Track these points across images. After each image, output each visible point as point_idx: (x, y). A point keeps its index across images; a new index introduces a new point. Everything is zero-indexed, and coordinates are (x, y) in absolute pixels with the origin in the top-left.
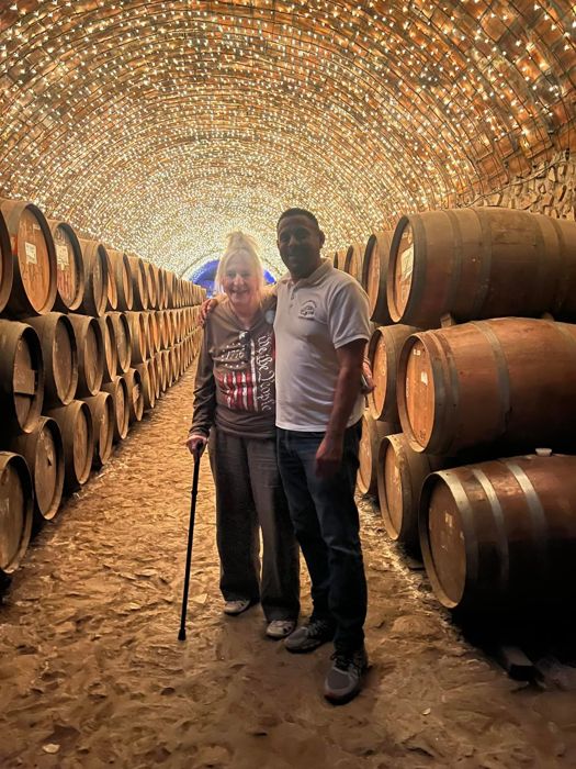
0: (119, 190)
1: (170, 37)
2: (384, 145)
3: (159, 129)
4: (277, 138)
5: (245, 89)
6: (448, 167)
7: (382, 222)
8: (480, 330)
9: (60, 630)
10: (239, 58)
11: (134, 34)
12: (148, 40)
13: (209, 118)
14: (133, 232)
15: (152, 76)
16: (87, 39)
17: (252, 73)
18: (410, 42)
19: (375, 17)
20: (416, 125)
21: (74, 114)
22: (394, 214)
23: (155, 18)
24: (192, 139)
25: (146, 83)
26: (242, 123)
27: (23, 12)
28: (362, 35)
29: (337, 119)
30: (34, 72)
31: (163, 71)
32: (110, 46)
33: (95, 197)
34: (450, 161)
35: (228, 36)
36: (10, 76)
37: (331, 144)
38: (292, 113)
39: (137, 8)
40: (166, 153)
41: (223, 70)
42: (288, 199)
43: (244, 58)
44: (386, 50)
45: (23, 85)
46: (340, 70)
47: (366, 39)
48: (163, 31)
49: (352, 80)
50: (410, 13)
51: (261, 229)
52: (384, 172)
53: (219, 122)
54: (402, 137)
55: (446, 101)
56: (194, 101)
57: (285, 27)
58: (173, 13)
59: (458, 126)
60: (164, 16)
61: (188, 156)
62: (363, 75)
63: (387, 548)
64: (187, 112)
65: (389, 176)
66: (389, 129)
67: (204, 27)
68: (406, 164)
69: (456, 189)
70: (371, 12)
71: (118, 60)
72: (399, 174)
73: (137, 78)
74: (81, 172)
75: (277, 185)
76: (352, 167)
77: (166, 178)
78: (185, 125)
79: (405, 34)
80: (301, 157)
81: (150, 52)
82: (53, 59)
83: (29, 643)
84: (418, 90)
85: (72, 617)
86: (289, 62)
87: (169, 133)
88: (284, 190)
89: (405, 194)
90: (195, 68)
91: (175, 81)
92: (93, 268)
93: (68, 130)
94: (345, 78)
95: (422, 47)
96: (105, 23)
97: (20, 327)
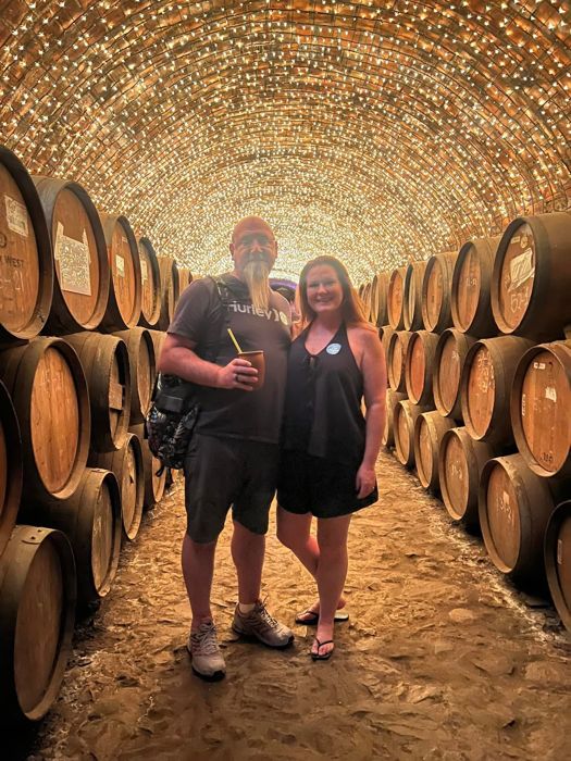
0: (179, 210)
1: (246, 51)
2: (460, 155)
3: (222, 148)
4: (339, 154)
5: (313, 103)
6: (535, 173)
7: (448, 235)
9: (158, 660)
10: (313, 71)
11: (212, 48)
12: (224, 55)
13: (273, 135)
14: (187, 253)
15: (224, 93)
16: (167, 55)
17: (323, 86)
18: (504, 40)
19: (469, 16)
20: (502, 130)
21: (148, 133)
23: (235, 31)
24: (252, 157)
25: (216, 100)
26: (306, 140)
27: (111, 26)
28: (451, 37)
29: (408, 131)
30: (115, 89)
31: (234, 87)
32: (188, 61)
33: (157, 216)
34: (539, 166)
35: (306, 48)
36: (92, 94)
37: (398, 157)
38: (358, 126)
39: (218, 21)
40: (226, 173)
41: (294, 84)
42: (341, 217)
43: (318, 71)
44: (477, 52)
45: (104, 103)
46: (420, 76)
47: (454, 41)
48: (240, 44)
49: (432, 87)
50: (509, 10)
51: (308, 249)
52: (456, 184)
53: (282, 138)
54: (482, 144)
55: (542, 102)
56: (260, 118)
57: (366, 34)
58: (253, 25)
59: (554, 127)
60: (244, 28)
61: (246, 174)
62: (445, 80)
63: (493, 580)
64: (252, 130)
65: (460, 187)
66: (468, 137)
67: (282, 39)
68: (483, 173)
69: (544, 196)
70: (463, 12)
71: (194, 76)
72: (474, 184)
73: (208, 96)
74: (147, 191)
75: (331, 203)
76: (419, 180)
77: (223, 198)
78: (248, 142)
79: (500, 33)
80: (362, 172)
81: (224, 67)
82: (133, 76)
83: (129, 675)
84: (509, 92)
85: (168, 646)
86: (365, 72)
87: (231, 151)
88: (338, 207)
89: (480, 204)
90: (266, 83)
91: (244, 97)
92: (168, 284)
93: (140, 149)
94: (423, 86)
95: (520, 45)
96: (186, 37)
97: (113, 340)
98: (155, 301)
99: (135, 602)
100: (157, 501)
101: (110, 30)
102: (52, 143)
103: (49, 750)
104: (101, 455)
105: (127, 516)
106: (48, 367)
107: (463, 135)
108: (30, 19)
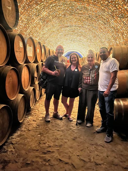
0: (52, 37)
1: (67, 6)
2: (110, 30)
3: (62, 25)
4: (86, 27)
5: (81, 17)
6: (124, 35)
8: (124, 72)
9: (40, 119)
11: (60, 6)
12: (62, 7)
13: (72, 22)
15: (62, 14)
16: (50, 8)
17: (83, 14)
18: (118, 9)
20: (118, 26)
21: (46, 22)
22: (111, 45)
23: (64, 3)
24: (68, 26)
25: (60, 15)
26: (79, 23)
28: (107, 7)
29: (100, 23)
30: (40, 14)
31: (64, 13)
32: (55, 8)
33: (47, 38)
34: (124, 34)
35: (79, 6)
36: (35, 15)
37: (98, 29)
38: (90, 22)
39: (61, 1)
40: (62, 29)
41: (77, 13)
42: (87, 39)
43: (81, 11)
44: (112, 10)
45: (38, 17)
46: (102, 13)
47: (108, 8)
48: (65, 5)
49: (104, 16)
50: (118, 3)
52: (109, 35)
53: (74, 23)
54: (114, 28)
55: (124, 22)
56: (70, 19)
57: (91, 5)
58: (68, 2)
59: (127, 27)
60: (66, 3)
61: (67, 30)
62: (107, 15)
64: (68, 21)
67: (74, 4)
68: (114, 34)
69: (125, 40)
70: (110, 3)
71: (56, 11)
72: (113, 36)
73: (59, 15)
74: (46, 33)
76: (102, 34)
77: (62, 34)
78: (67, 23)
79: (116, 7)
80: (91, 31)
81: (62, 9)
82: (44, 12)
83: (35, 120)
84: (118, 19)
85: (42, 117)
86: (91, 11)
87: (64, 25)
88: (87, 38)
89: (114, 40)
90: (71, 12)
91: (66, 15)
92: (48, 54)
93: (44, 25)
94: (103, 15)
95: (120, 10)
96: (54, 4)
97: (36, 65)
98: (45, 57)
99: (37, 110)
100: (43, 95)
101: (39, 4)
102: (27, 25)
103: (22, 128)
104: (33, 85)
105: (37, 96)
106: (25, 69)
107: (111, 26)
108: (25, 3)
